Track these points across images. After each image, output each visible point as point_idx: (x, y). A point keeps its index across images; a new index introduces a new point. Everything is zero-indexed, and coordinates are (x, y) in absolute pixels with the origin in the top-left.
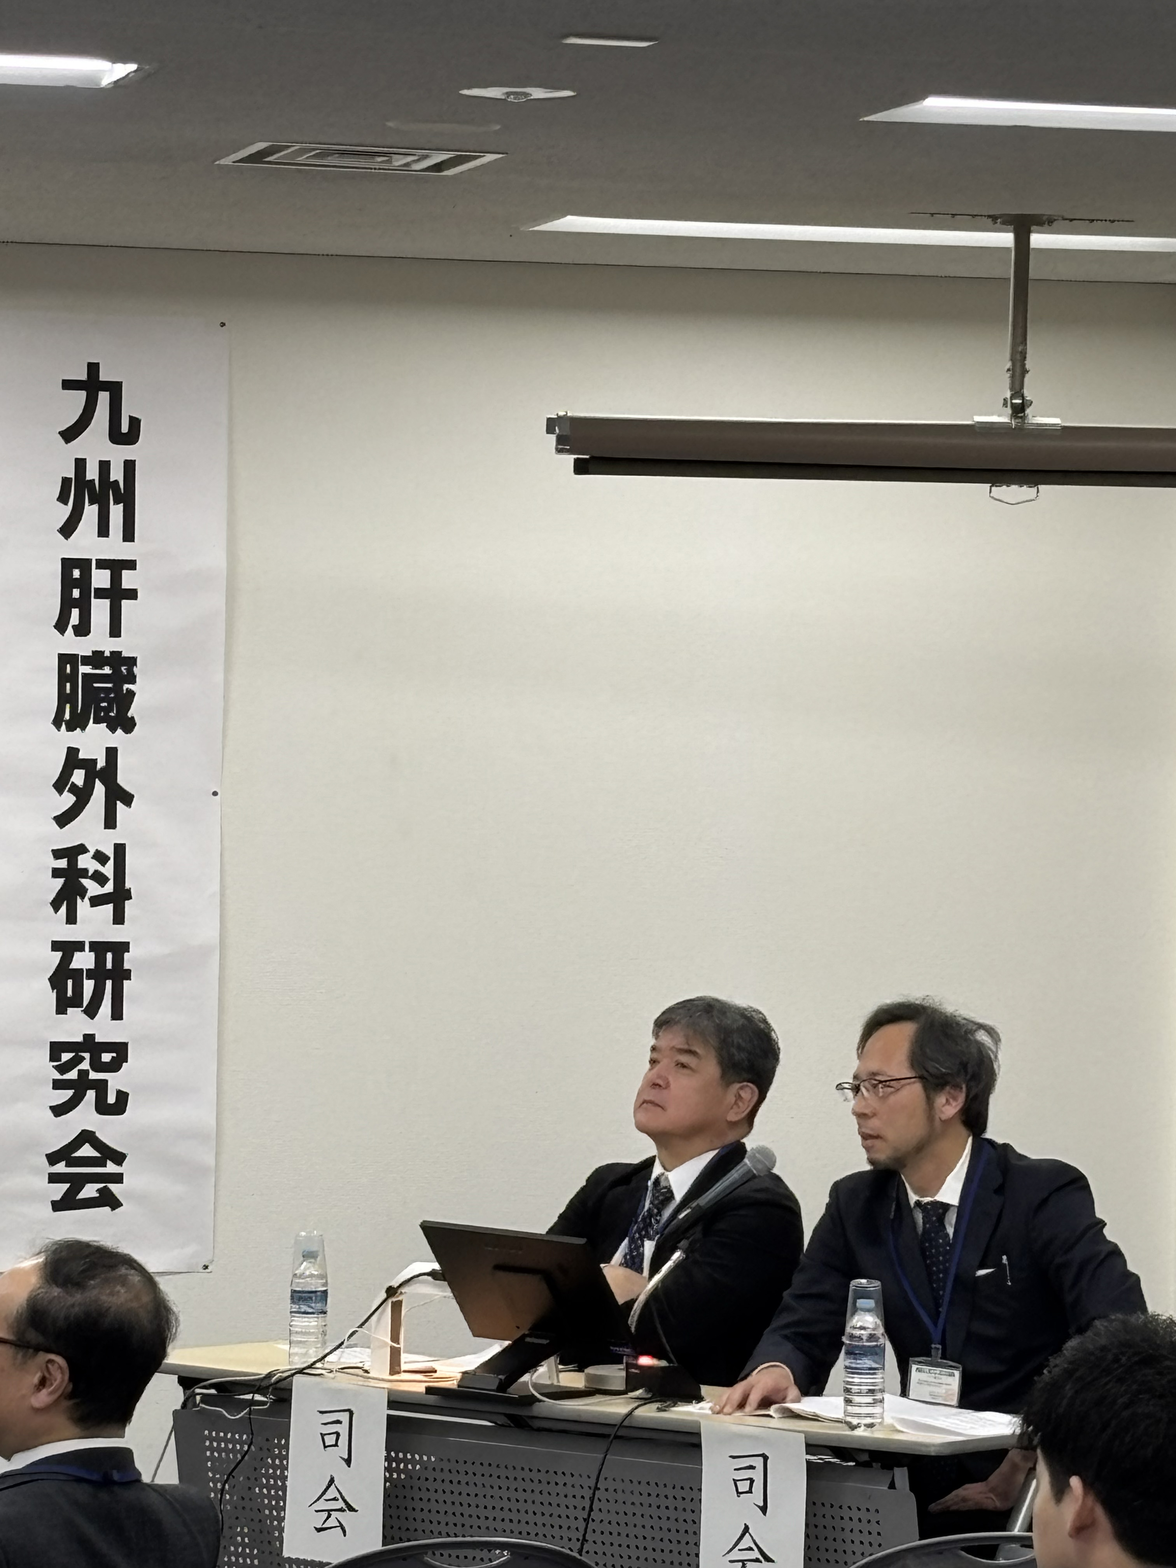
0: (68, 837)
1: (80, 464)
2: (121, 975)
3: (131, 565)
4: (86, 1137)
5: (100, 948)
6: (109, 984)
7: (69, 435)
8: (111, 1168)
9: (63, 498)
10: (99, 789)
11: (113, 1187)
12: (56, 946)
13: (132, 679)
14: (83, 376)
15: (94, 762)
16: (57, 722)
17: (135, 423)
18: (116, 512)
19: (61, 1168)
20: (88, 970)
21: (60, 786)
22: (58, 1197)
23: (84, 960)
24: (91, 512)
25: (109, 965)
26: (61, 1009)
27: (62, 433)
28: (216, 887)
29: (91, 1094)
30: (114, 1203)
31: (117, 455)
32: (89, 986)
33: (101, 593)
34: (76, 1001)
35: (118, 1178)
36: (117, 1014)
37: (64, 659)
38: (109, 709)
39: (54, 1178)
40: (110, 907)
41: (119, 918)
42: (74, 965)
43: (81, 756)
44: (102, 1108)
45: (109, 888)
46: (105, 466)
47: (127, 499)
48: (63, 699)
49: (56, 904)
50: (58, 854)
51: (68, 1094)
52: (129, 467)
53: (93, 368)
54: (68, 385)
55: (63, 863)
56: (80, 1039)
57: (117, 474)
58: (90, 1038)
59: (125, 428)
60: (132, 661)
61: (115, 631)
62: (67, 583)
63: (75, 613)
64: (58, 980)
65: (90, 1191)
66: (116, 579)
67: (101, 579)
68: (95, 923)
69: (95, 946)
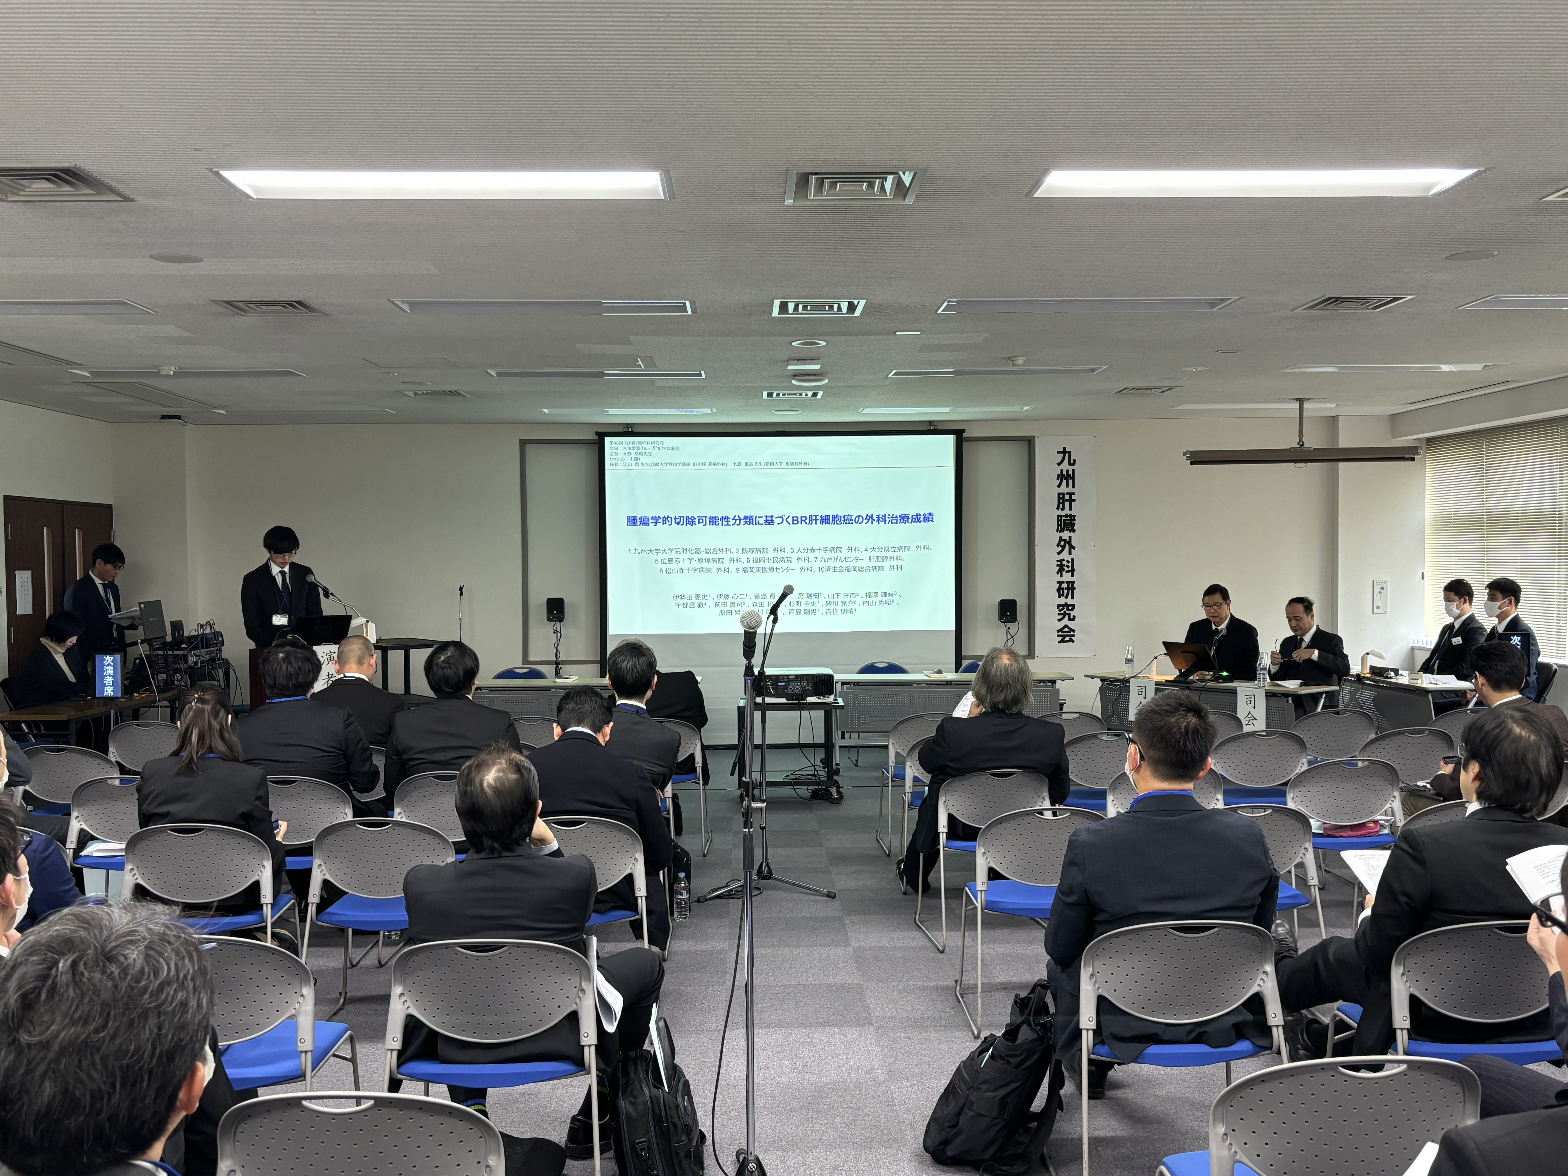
0: (1060, 557)
1: (1062, 471)
2: (1073, 589)
3: (1074, 493)
4: (1066, 626)
5: (1068, 583)
6: (1070, 591)
7: (1059, 464)
8: (1072, 633)
9: (1058, 479)
10: (1067, 546)
11: (1073, 638)
12: (1058, 582)
13: (1074, 520)
14: (1062, 450)
15: (1066, 539)
16: (1057, 531)
17: (1074, 460)
18: (1070, 481)
19: (1060, 633)
20: (1065, 588)
21: (1058, 546)
22: (1060, 640)
23: (1064, 586)
24: (1064, 482)
25: (1070, 587)
26: (1059, 597)
27: (1057, 464)
29: (1067, 616)
30: (1073, 641)
31: (1070, 468)
32: (1066, 591)
33: (1067, 501)
34: (1063, 595)
35: (1074, 636)
36: (1072, 598)
37: (1059, 516)
38: (1069, 527)
39: (1059, 636)
40: (1070, 573)
41: (1072, 576)
42: (1062, 587)
43: (1063, 538)
44: (1070, 619)
45: (1070, 569)
46: (1068, 471)
47: (1073, 478)
48: (1058, 525)
49: (1058, 573)
50: (1058, 561)
51: (1061, 616)
52: (1073, 471)
53: (1065, 448)
54: (1058, 452)
55: (1059, 563)
56: (1064, 604)
57: (1070, 472)
58: (1066, 603)
59: (1072, 462)
60: (1075, 516)
61: (1070, 509)
62: (1059, 499)
63: (1061, 506)
64: (1058, 590)
65: (1067, 639)
66: (1071, 497)
67: (1067, 497)
68: (1067, 577)
69: (1067, 582)
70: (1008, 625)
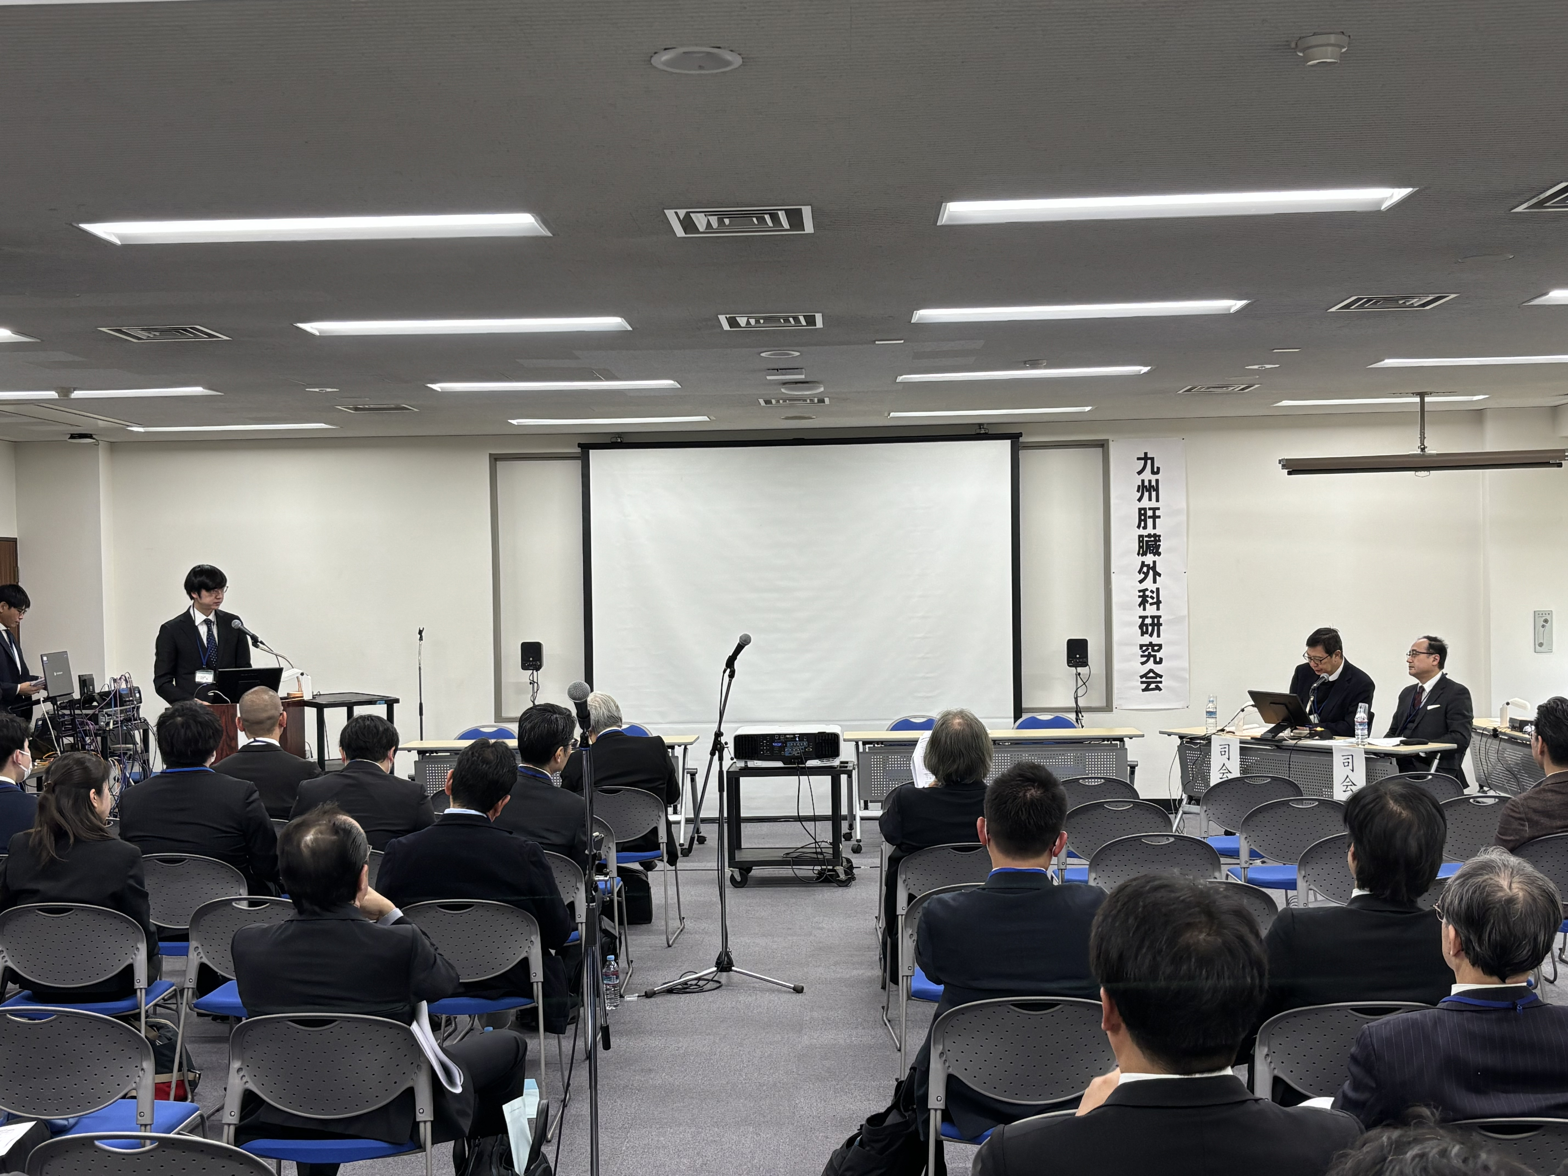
0: (1143, 586)
1: (1143, 481)
2: (1159, 625)
3: (1158, 509)
4: (1151, 671)
5: (1153, 617)
6: (1156, 627)
7: (1140, 473)
8: (1158, 679)
9: (1138, 491)
10: (1151, 572)
11: (1159, 685)
12: (1140, 617)
13: (1160, 541)
14: (1143, 456)
15: (1149, 565)
16: (1138, 554)
17: (1158, 468)
18: (1154, 494)
19: (1144, 679)
20: (1150, 624)
21: (1140, 572)
22: (1143, 688)
23: (1148, 621)
24: (1146, 494)
25: (1156, 622)
26: (1142, 635)
27: (1137, 473)
28: (1186, 599)
29: (1152, 659)
30: (1159, 689)
31: (1153, 478)
32: (1150, 628)
33: (1150, 517)
34: (1147, 632)
35: (1161, 682)
36: (1159, 636)
37: (1140, 536)
38: (1153, 550)
39: (1142, 682)
40: (1155, 606)
41: (1158, 609)
42: (1145, 623)
43: (1146, 563)
44: (1155, 662)
45: (1155, 600)
46: (1150, 481)
47: (1157, 490)
48: (1140, 547)
49: (1140, 606)
50: (1140, 591)
51: (1145, 659)
52: (1157, 481)
53: (1146, 454)
54: (1139, 459)
55: (1141, 594)
56: (1148, 643)
57: (1153, 483)
58: (1151, 643)
59: (1155, 470)
60: (1159, 536)
61: (1154, 527)
62: (1140, 515)
63: (1143, 523)
64: (1141, 627)
65: (1153, 686)
66: (1154, 513)
67: (1150, 513)
68: (1151, 610)
69: (1151, 617)
70: (1080, 669)
